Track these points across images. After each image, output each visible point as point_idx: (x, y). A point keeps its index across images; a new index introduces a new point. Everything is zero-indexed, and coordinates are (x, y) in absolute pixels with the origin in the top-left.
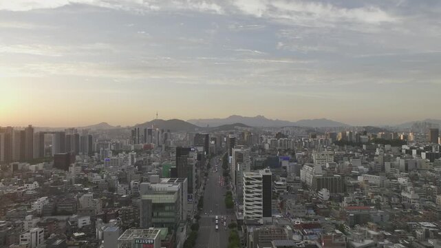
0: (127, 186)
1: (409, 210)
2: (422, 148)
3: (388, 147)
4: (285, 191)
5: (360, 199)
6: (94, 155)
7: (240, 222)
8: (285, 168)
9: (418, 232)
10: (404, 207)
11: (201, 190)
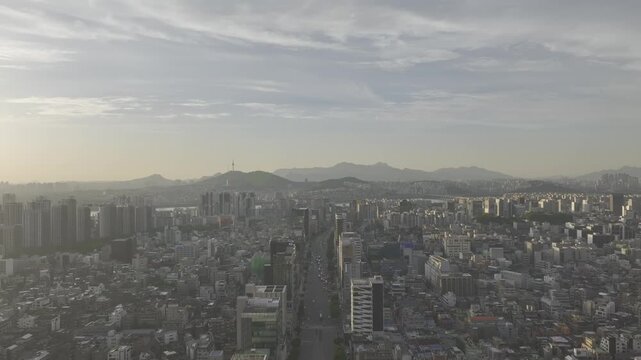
0: (211, 288)
1: (543, 322)
2: (589, 228)
3: (545, 225)
4: (404, 294)
5: (491, 306)
6: (156, 235)
7: (348, 336)
8: (407, 257)
9: (546, 350)
10: (539, 316)
11: (301, 291)
